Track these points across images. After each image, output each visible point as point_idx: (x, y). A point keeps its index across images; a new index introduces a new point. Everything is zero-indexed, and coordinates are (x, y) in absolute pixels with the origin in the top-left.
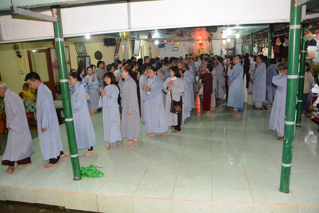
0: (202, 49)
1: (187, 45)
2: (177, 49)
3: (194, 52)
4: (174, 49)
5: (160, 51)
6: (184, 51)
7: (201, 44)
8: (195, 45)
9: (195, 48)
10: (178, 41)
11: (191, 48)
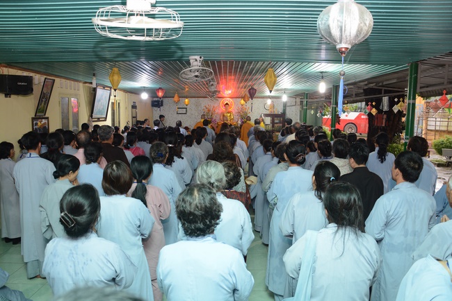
0: (228, 113)
1: (203, 106)
2: (184, 111)
3: (214, 118)
4: (180, 111)
5: (154, 112)
6: (197, 114)
7: (227, 104)
8: (216, 105)
9: (217, 111)
10: (187, 97)
11: (209, 111)
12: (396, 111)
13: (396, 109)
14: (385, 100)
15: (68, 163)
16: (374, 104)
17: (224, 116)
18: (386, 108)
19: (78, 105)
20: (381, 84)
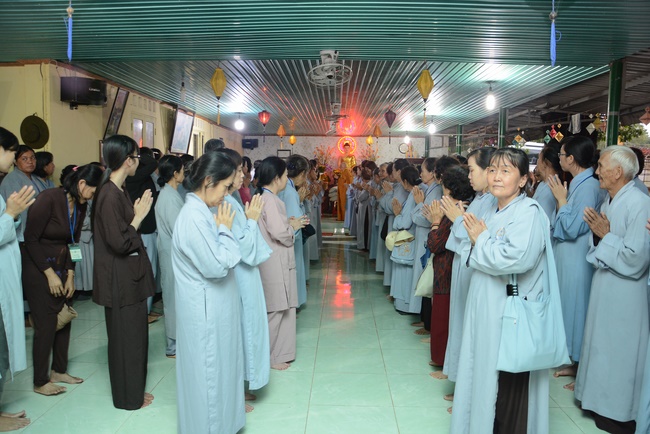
0: (349, 156)
1: (313, 147)
3: (329, 163)
4: (282, 154)
7: (347, 144)
8: (332, 146)
9: (333, 155)
10: (292, 134)
11: (322, 154)
12: (591, 132)
13: (591, 128)
14: (576, 118)
15: (169, 165)
16: (559, 126)
17: (342, 161)
18: (576, 130)
19: (154, 132)
20: (566, 106)
